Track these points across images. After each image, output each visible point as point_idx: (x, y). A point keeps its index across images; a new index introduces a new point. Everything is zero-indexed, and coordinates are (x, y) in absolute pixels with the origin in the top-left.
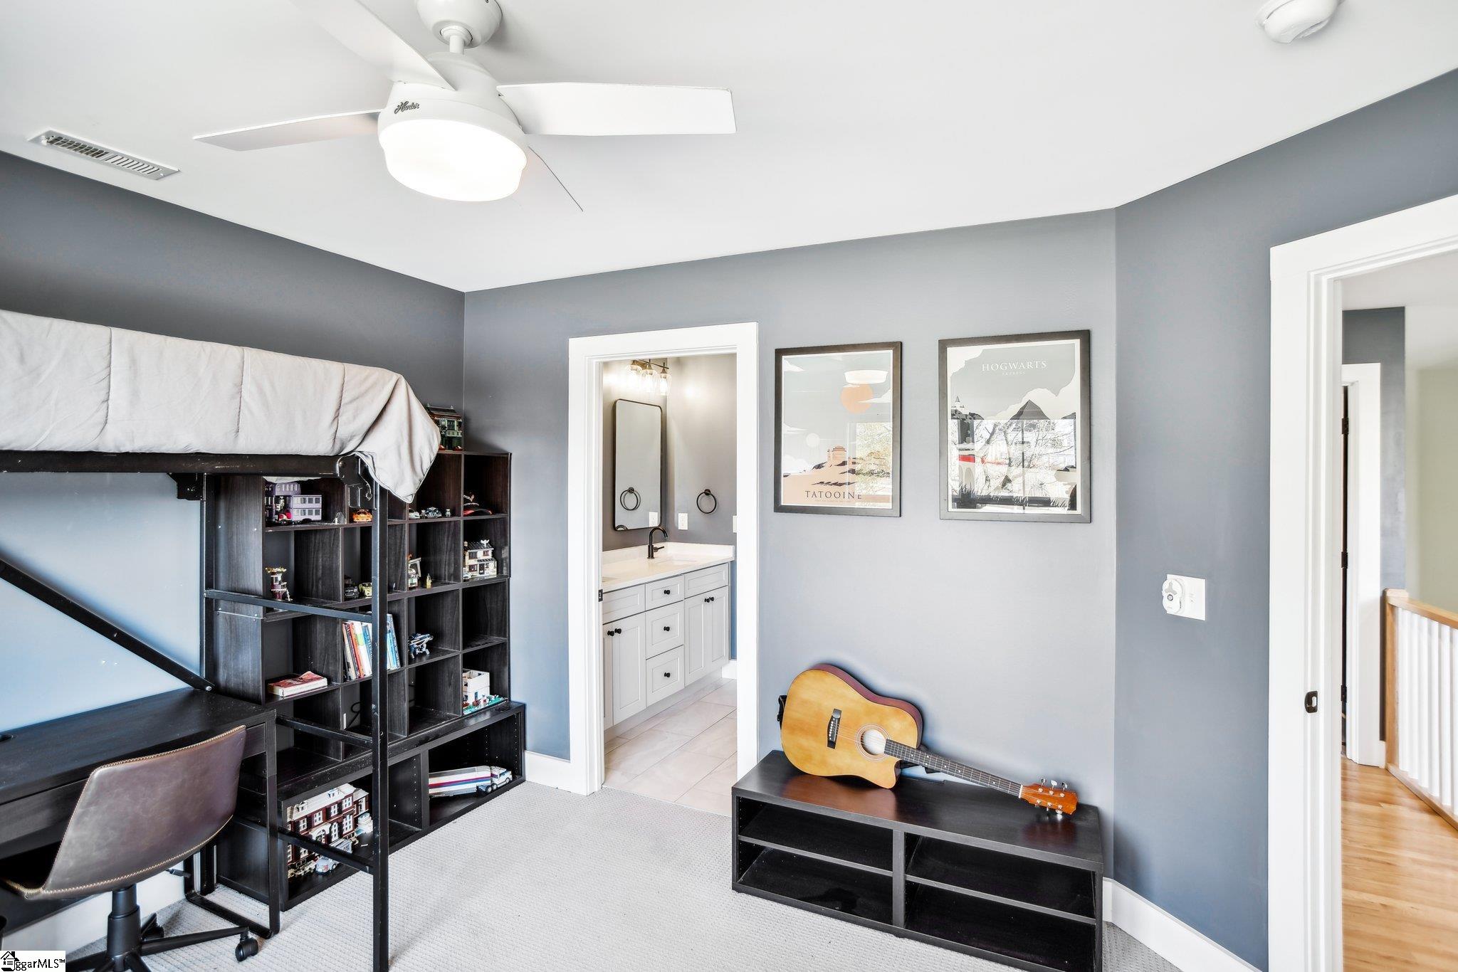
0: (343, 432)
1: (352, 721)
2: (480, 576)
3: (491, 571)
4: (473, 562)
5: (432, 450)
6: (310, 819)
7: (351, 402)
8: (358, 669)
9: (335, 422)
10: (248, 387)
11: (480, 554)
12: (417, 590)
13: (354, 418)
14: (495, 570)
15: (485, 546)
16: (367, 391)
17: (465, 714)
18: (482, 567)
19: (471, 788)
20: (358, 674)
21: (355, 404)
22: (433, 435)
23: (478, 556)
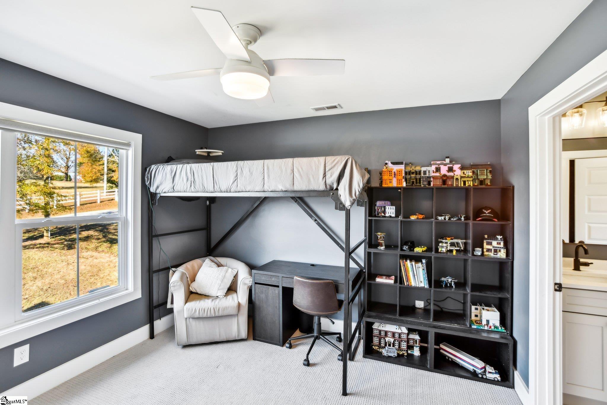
0: (329, 181)
1: (427, 306)
2: (493, 255)
3: (502, 254)
4: (489, 247)
5: (359, 187)
6: (386, 332)
7: (329, 170)
8: (407, 281)
9: (325, 178)
10: (295, 170)
11: (494, 243)
12: (445, 254)
13: (331, 176)
14: (505, 254)
15: (499, 239)
16: (334, 166)
17: (472, 327)
18: (496, 251)
19: (471, 368)
20: (407, 283)
21: (331, 171)
22: (360, 180)
23: (492, 245)
